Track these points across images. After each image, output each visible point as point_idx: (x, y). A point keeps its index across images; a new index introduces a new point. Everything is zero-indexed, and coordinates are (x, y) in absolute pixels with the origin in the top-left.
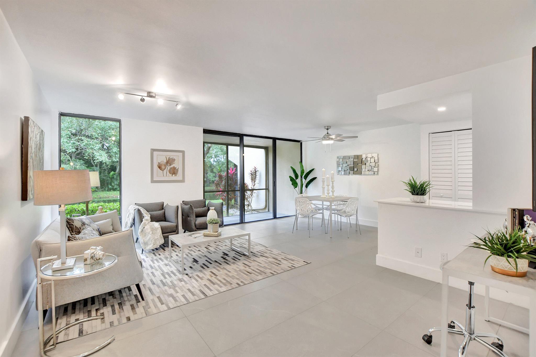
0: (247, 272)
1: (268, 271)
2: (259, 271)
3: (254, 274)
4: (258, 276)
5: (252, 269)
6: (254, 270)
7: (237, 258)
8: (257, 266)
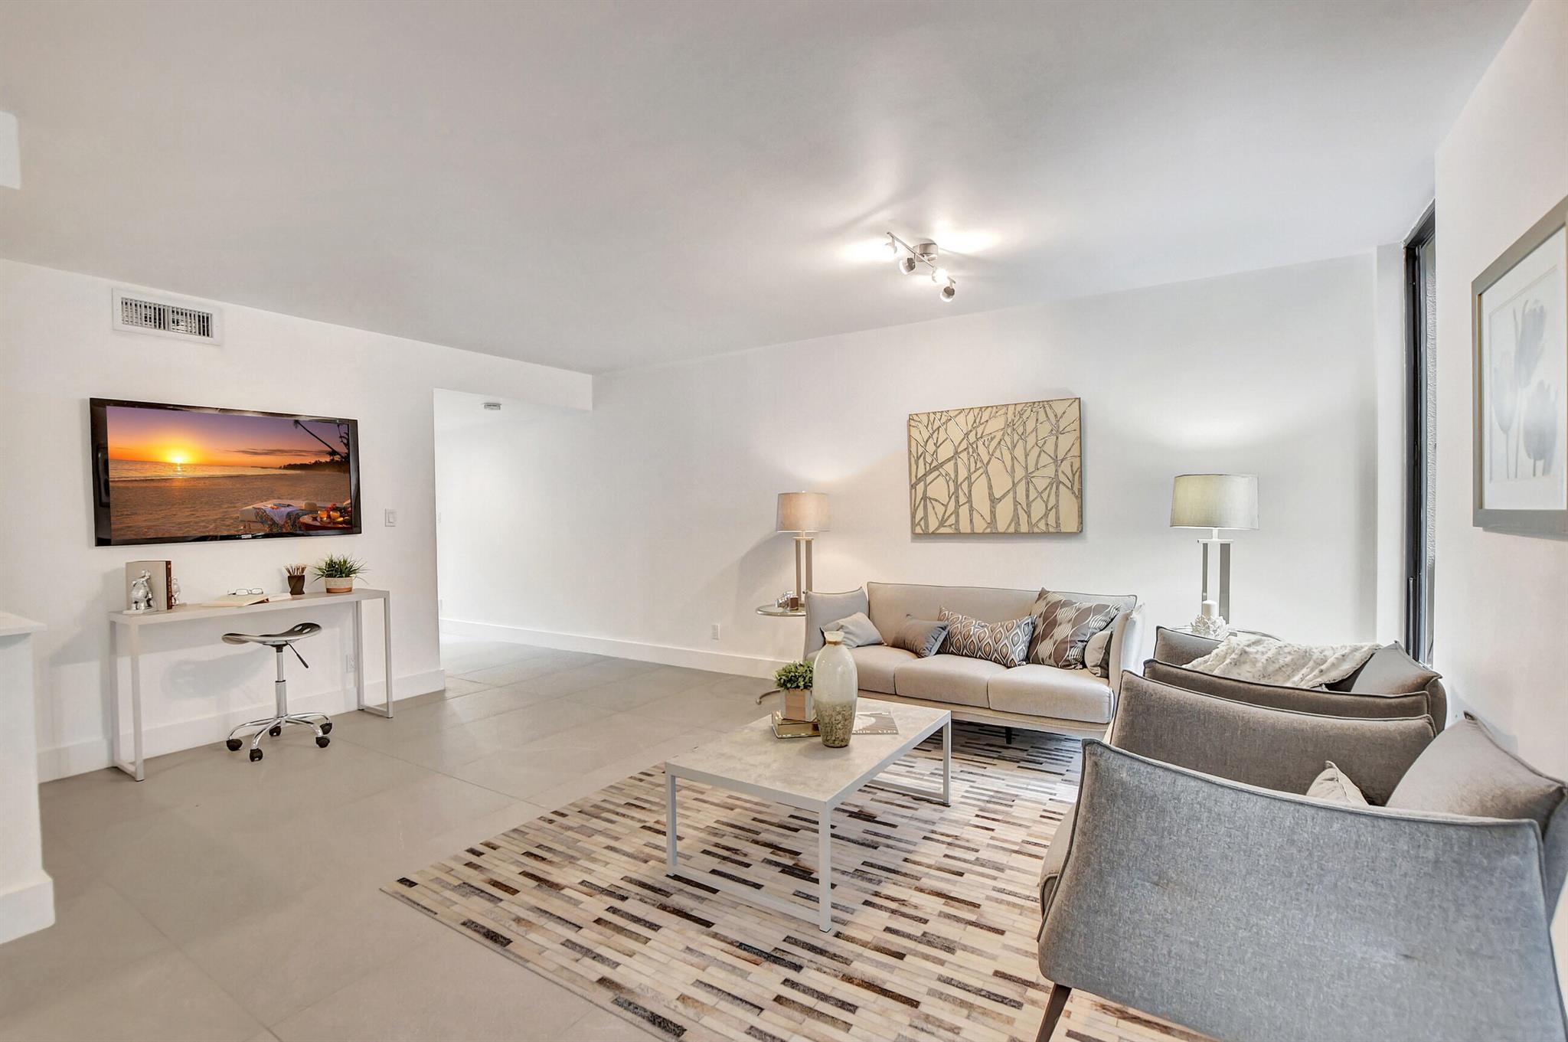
0: (644, 808)
1: (574, 821)
2: (605, 815)
3: (619, 805)
4: (602, 801)
5: (633, 818)
6: (624, 815)
7: (725, 858)
8: (619, 833)
